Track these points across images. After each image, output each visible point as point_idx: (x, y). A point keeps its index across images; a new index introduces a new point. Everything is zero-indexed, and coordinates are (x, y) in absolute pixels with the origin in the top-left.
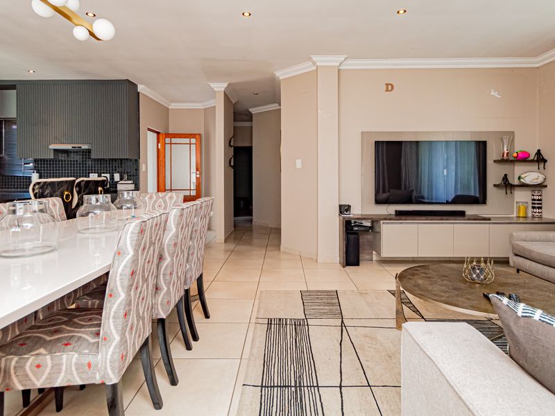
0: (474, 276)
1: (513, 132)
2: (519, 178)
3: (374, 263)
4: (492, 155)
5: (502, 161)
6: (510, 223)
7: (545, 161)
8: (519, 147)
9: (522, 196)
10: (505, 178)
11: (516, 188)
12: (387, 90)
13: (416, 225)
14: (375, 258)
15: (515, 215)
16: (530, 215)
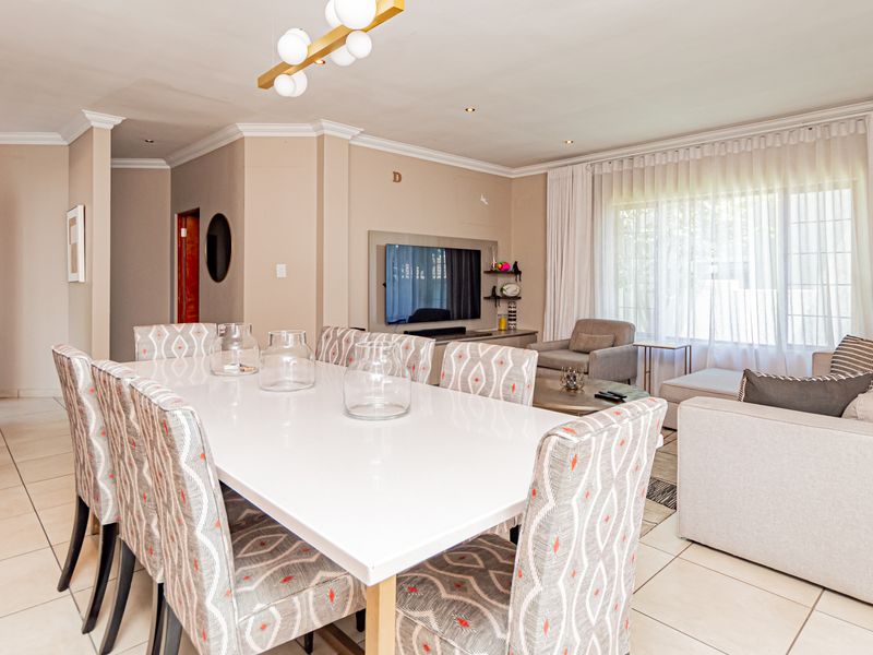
1: (497, 242)
2: (502, 289)
4: (485, 265)
5: (491, 272)
7: (520, 273)
8: (503, 258)
10: (493, 290)
11: (500, 300)
12: (395, 181)
15: (497, 329)
16: (507, 327)
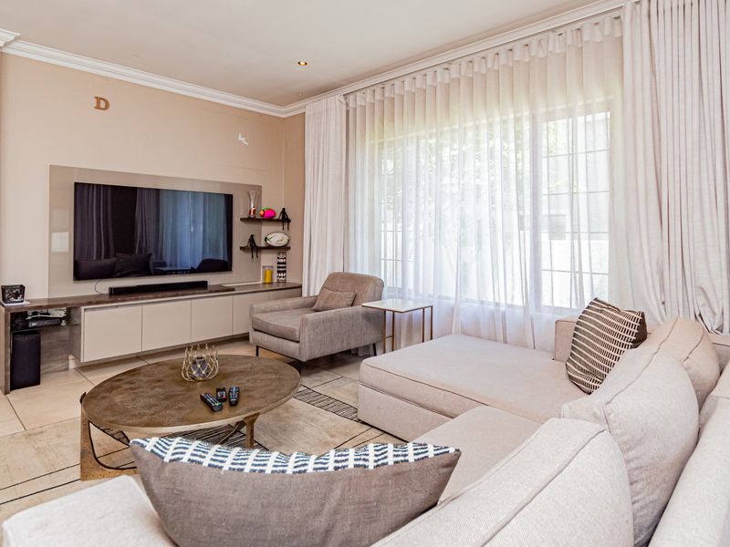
0: (194, 373)
1: (260, 187)
2: (266, 239)
3: (70, 373)
4: (239, 212)
5: (249, 220)
6: (254, 292)
7: (289, 221)
8: (265, 205)
9: (268, 260)
10: (252, 239)
11: (263, 251)
12: (98, 107)
13: (140, 307)
14: (72, 365)
15: (261, 282)
16: (275, 280)
